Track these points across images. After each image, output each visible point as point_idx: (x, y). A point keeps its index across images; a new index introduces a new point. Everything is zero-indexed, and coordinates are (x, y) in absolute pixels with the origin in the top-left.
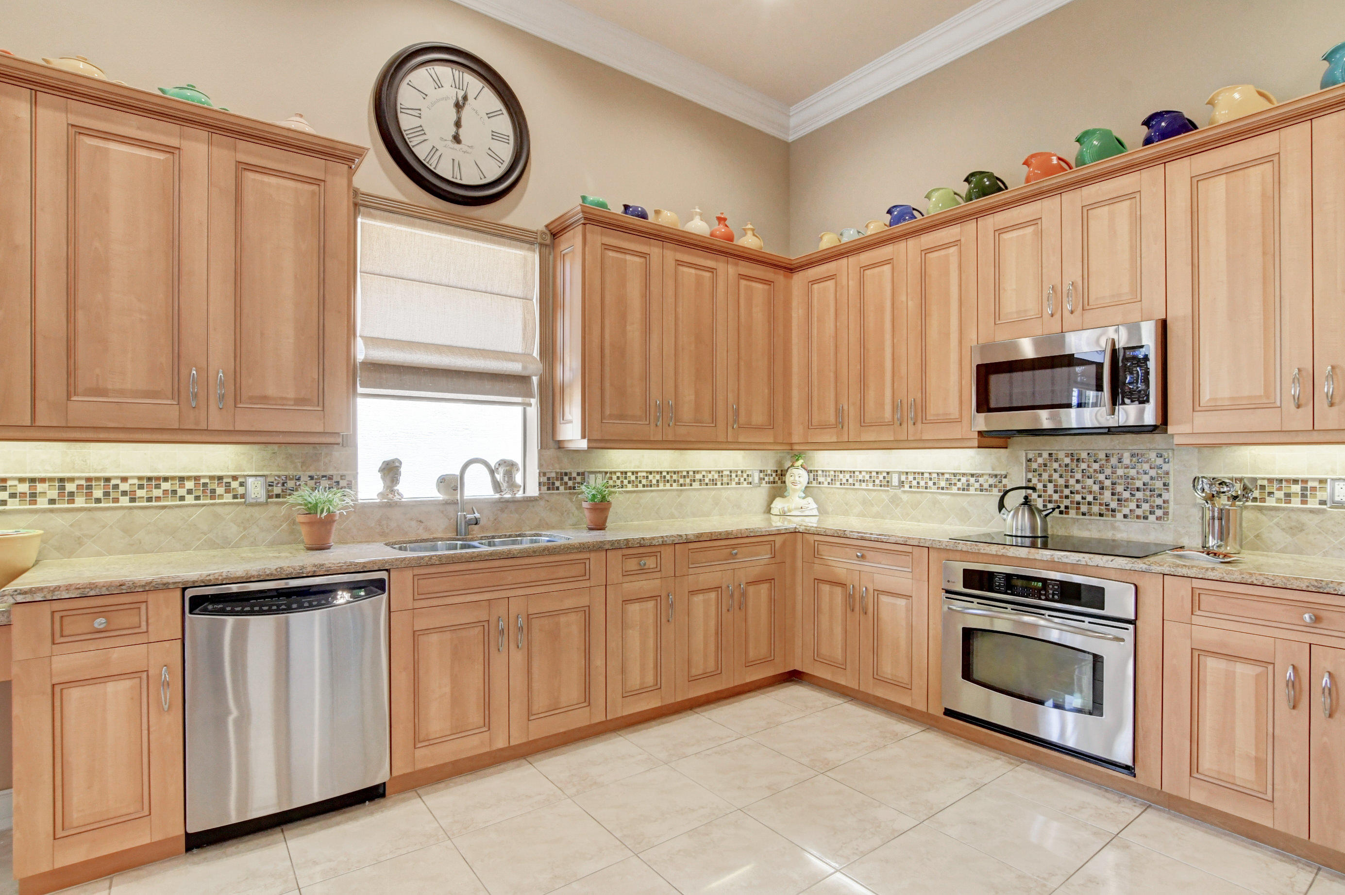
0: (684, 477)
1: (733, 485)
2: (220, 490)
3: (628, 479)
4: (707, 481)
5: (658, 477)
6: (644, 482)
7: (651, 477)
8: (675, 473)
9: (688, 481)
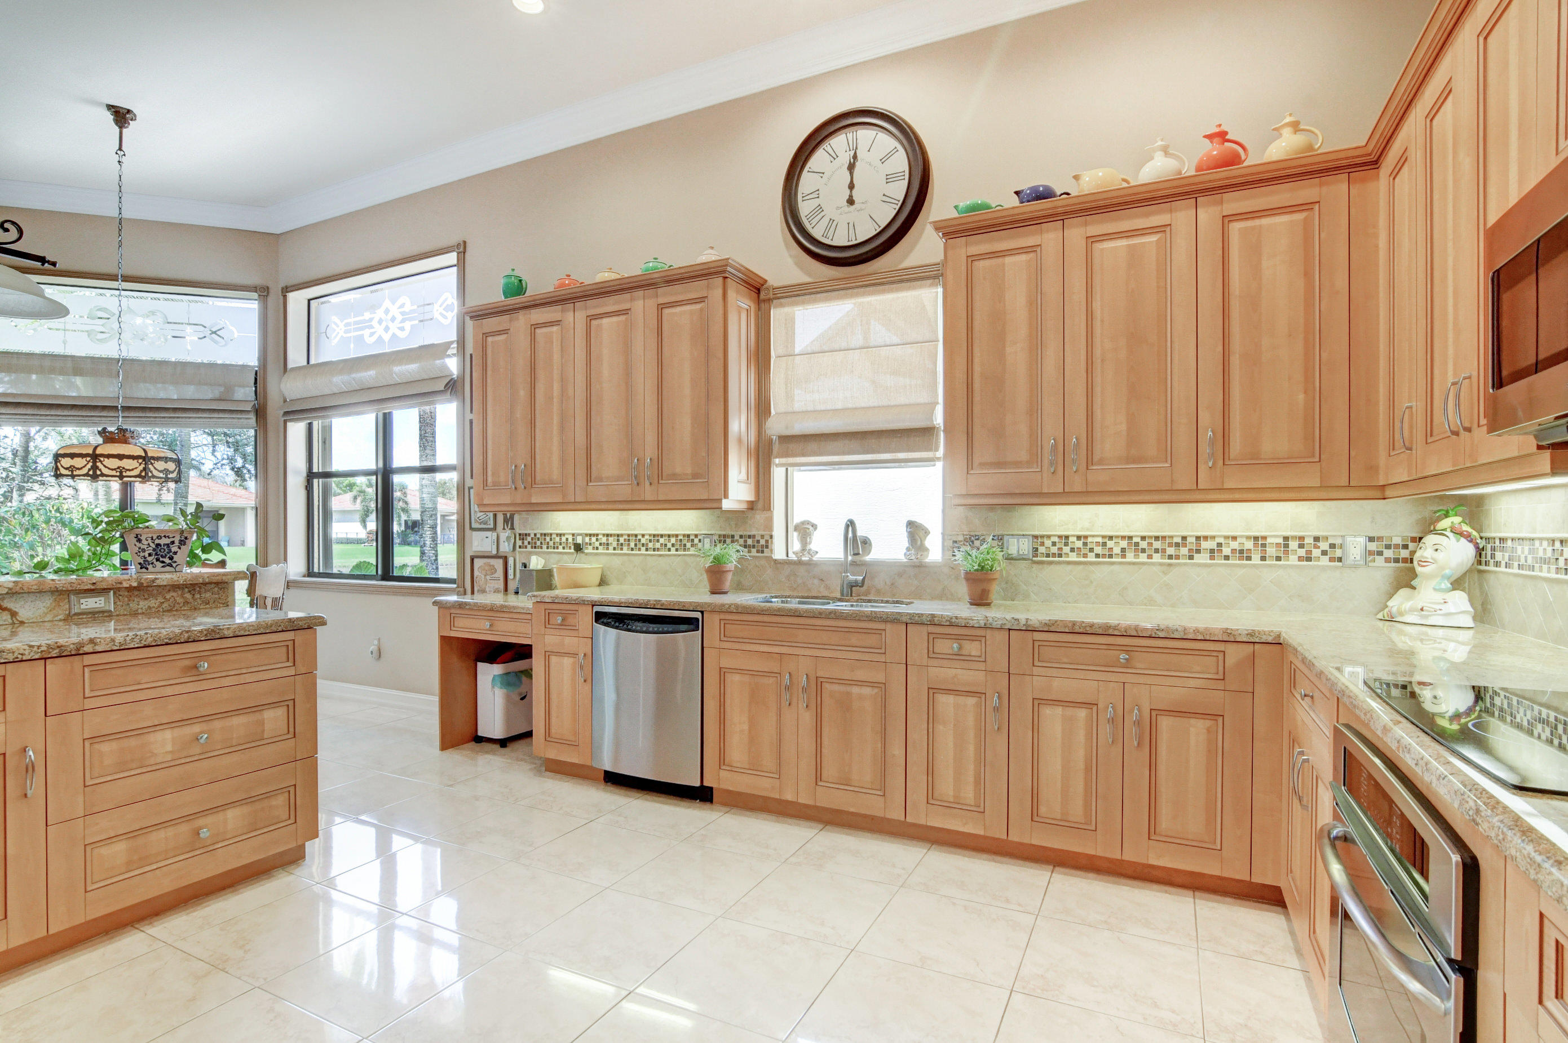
0: (1177, 545)
1: (1293, 560)
2: (689, 545)
3: (1071, 545)
4: (1226, 551)
5: (1124, 544)
6: (1098, 550)
7: (1110, 544)
8: (1157, 538)
9: (1184, 551)
